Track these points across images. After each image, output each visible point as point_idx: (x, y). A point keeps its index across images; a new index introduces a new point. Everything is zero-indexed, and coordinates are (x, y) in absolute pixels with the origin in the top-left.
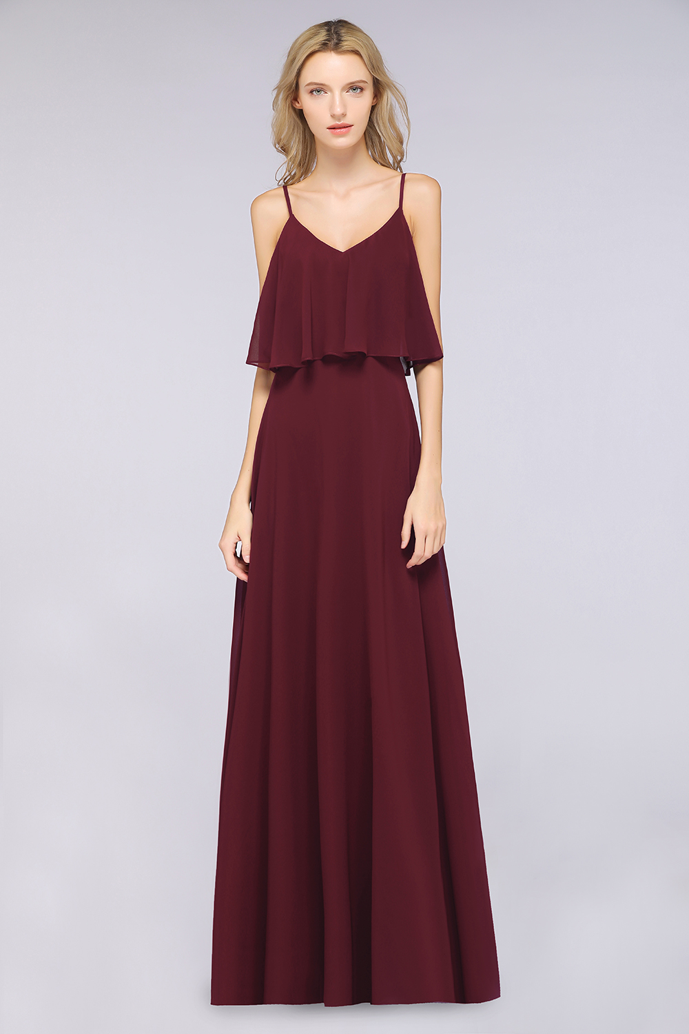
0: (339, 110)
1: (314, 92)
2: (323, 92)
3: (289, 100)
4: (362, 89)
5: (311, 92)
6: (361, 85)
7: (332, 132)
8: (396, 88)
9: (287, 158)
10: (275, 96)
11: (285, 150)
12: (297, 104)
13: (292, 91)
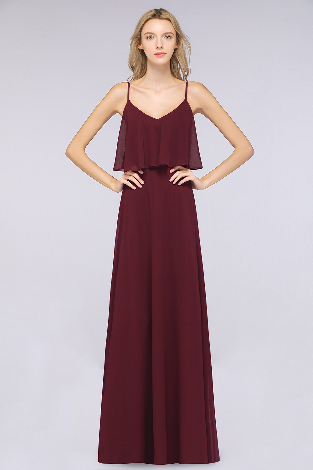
0: (160, 45)
1: (148, 38)
2: (152, 38)
3: (136, 44)
4: (171, 37)
5: (147, 38)
6: (170, 35)
7: (156, 56)
8: (185, 38)
9: (133, 72)
10: (131, 42)
11: (133, 68)
12: (140, 46)
13: (138, 39)
